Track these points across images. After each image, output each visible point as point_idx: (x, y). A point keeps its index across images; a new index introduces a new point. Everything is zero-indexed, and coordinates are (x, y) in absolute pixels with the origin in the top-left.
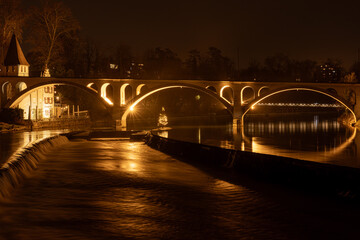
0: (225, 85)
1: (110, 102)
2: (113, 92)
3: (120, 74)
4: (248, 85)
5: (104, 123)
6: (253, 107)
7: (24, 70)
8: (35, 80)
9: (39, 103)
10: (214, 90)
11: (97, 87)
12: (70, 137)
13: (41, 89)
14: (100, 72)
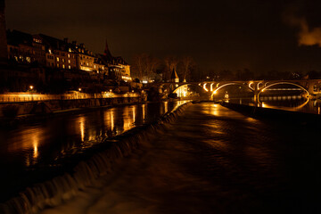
0: (251, 83)
1: (207, 90)
2: (208, 86)
3: (210, 80)
4: (261, 82)
5: (205, 98)
6: (263, 90)
7: (177, 80)
8: (181, 83)
9: (182, 91)
10: (247, 84)
11: (202, 85)
12: (193, 102)
13: (183, 86)
14: (203, 80)
